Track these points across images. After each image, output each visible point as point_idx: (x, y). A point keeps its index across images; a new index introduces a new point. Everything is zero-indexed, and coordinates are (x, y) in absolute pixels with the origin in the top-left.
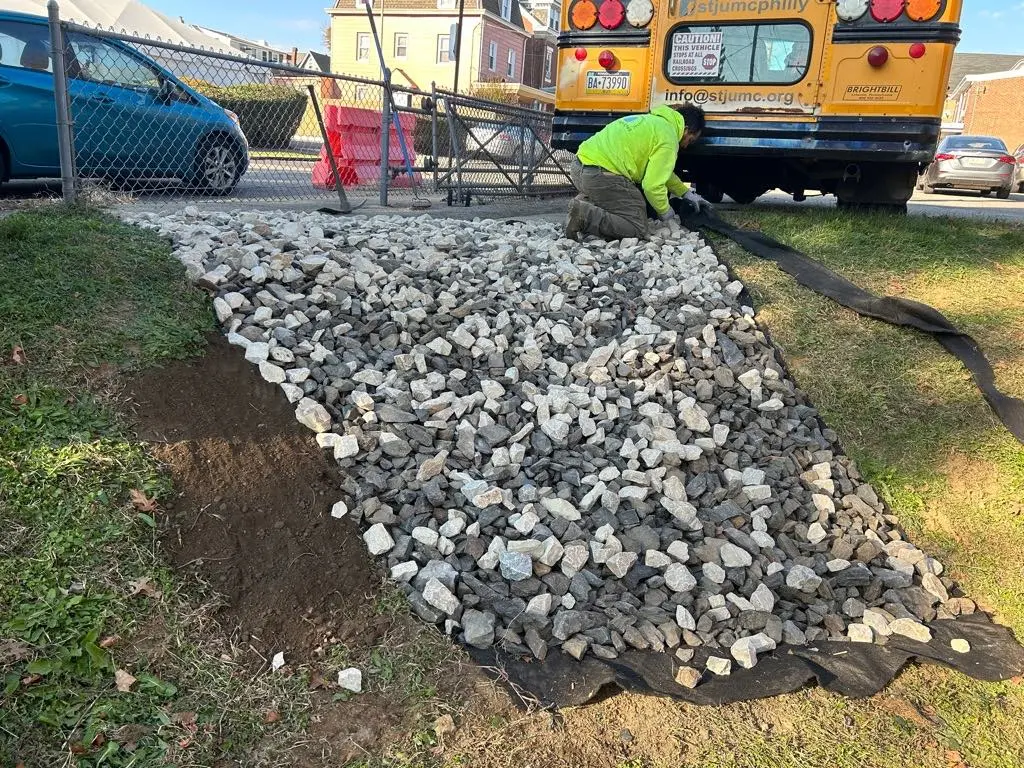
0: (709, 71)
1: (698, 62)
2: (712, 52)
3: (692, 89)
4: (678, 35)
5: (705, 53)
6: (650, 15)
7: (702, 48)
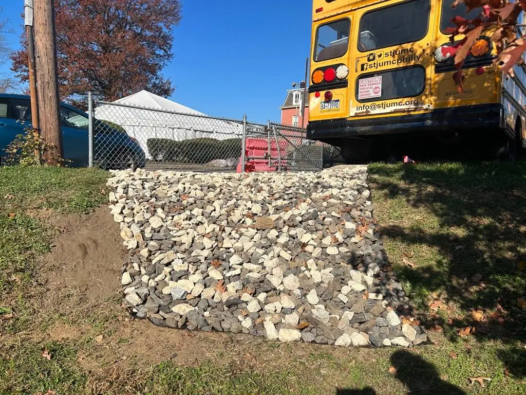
0: (376, 95)
1: (371, 91)
2: (377, 86)
3: (369, 104)
4: (361, 81)
5: (374, 86)
6: (347, 73)
7: (373, 84)
